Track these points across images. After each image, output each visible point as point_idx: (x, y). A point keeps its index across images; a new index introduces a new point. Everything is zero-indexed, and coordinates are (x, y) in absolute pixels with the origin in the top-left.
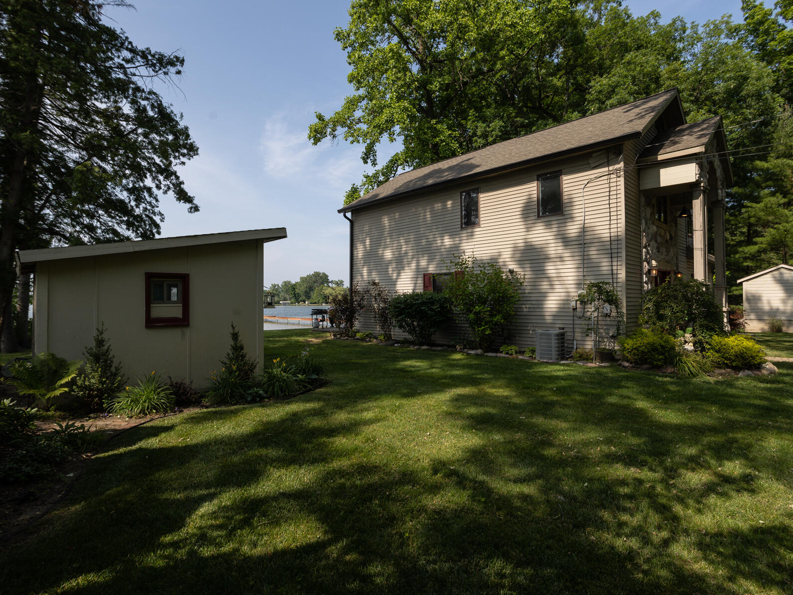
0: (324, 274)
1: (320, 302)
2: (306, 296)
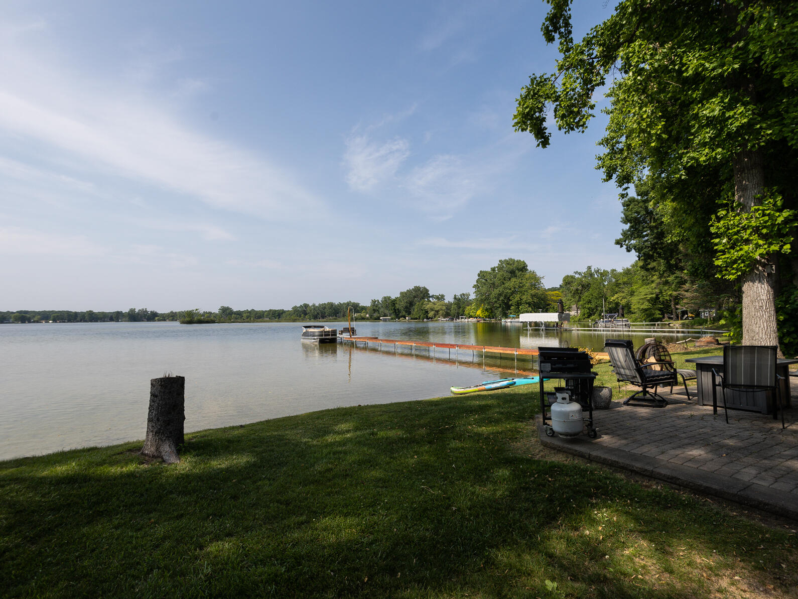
0: (425, 288)
1: (421, 317)
2: (406, 312)
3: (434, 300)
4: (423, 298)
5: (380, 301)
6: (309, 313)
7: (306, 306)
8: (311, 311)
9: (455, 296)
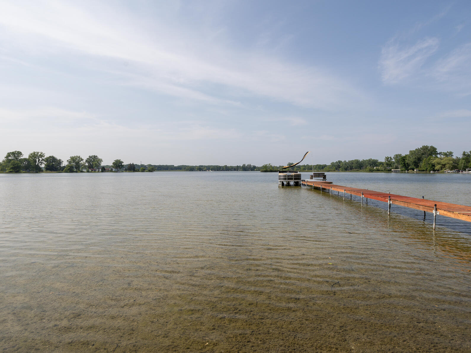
0: (432, 147)
1: (428, 170)
2: (415, 165)
3: (442, 156)
4: (431, 154)
5: (392, 158)
6: (342, 167)
7: (340, 162)
8: (343, 165)
9: (464, 152)
